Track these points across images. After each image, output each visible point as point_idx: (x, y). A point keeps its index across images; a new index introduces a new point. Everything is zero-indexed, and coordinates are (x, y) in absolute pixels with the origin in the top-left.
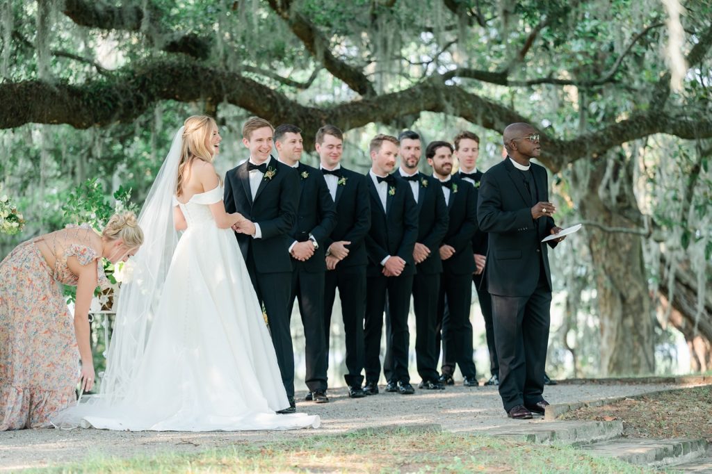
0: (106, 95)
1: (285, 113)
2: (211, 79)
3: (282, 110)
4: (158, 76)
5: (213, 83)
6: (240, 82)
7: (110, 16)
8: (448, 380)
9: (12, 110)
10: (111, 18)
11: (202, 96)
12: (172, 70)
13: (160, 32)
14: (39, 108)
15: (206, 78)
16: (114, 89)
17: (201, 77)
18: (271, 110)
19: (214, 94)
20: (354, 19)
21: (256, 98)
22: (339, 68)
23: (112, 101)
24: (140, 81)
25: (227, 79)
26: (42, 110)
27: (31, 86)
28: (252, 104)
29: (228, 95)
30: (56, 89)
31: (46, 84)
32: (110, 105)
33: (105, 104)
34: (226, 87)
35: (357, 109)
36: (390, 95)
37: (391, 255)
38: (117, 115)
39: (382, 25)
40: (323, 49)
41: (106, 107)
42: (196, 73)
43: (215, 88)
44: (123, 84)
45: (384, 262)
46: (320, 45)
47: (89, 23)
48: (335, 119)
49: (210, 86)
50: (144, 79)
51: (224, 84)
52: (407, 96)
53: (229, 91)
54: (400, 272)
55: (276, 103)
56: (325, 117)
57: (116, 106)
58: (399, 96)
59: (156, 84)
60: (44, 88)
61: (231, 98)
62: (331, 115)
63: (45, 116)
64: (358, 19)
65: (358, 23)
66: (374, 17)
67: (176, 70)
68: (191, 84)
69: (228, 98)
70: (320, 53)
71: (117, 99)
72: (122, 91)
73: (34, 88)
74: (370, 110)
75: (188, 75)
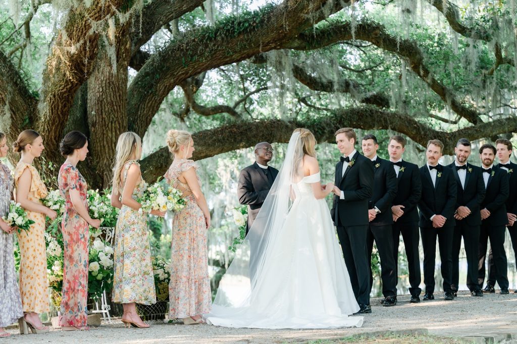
0: (318, 126)
1: (425, 135)
2: (381, 117)
3: (422, 133)
4: (350, 116)
5: (382, 119)
6: (398, 118)
7: (330, 85)
8: (491, 289)
9: (263, 135)
10: (330, 86)
11: (376, 126)
12: (358, 112)
13: (358, 93)
14: (279, 135)
15: (378, 116)
16: (323, 123)
17: (375, 116)
18: (417, 133)
19: (382, 125)
20: (472, 83)
21: (408, 127)
22: (460, 109)
23: (321, 130)
24: (339, 119)
25: (391, 117)
26: (281, 136)
27: (274, 122)
28: (405, 130)
29: (391, 125)
30: (288, 124)
31: (283, 121)
32: (320, 132)
33: (317, 131)
34: (390, 121)
35: (468, 132)
36: (487, 123)
37: (437, 214)
38: (325, 137)
39: (487, 85)
40: (451, 100)
41: (318, 133)
42: (372, 113)
43: (383, 122)
44: (328, 121)
45: (432, 218)
46: (449, 97)
47: (318, 88)
48: (454, 137)
49: (380, 121)
50: (341, 117)
51: (389, 119)
52: (497, 123)
53: (391, 123)
54: (443, 225)
55: (419, 129)
56: (449, 137)
57: (323, 133)
58: (493, 124)
59: (348, 120)
60: (281, 123)
61: (393, 127)
62: (452, 136)
63: (283, 139)
64: (474, 83)
65: (474, 85)
66: (484, 82)
67: (360, 112)
68: (369, 120)
69: (391, 127)
70: (449, 102)
71: (324, 129)
72: (327, 124)
73: (276, 123)
74: (475, 132)
75: (367, 114)
